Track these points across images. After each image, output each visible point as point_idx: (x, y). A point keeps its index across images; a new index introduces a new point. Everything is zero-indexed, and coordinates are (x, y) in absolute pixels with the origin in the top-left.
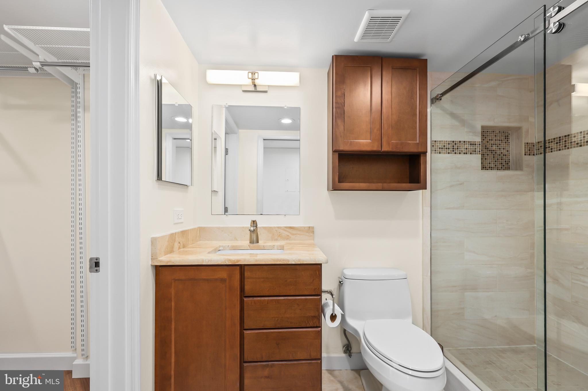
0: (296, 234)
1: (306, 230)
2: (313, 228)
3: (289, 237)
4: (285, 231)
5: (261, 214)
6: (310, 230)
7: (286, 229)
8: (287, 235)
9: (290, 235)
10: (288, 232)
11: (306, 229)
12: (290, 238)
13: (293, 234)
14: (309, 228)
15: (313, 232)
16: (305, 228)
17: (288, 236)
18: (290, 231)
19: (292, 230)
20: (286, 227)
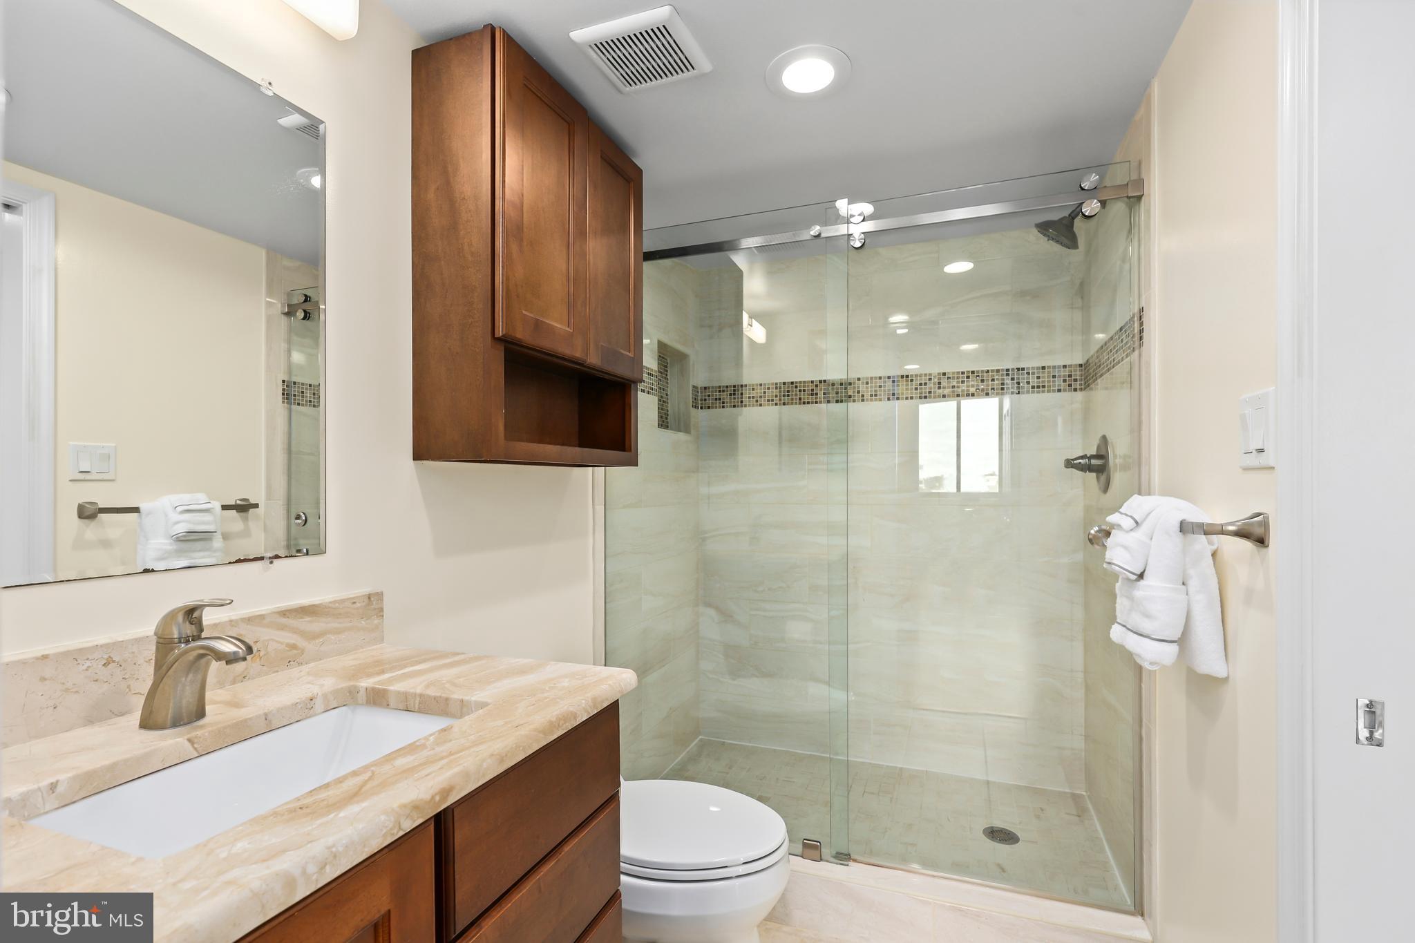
0: (322, 634)
1: (357, 609)
2: (380, 596)
3: (295, 651)
4: (282, 628)
5: (146, 571)
6: (373, 603)
7: (284, 620)
8: (288, 645)
9: (301, 643)
10: (295, 631)
11: (358, 605)
12: (303, 652)
13: (313, 637)
14: (369, 598)
15: (382, 610)
16: (354, 603)
17: (293, 647)
18: (306, 624)
19: (308, 619)
20: (284, 613)
